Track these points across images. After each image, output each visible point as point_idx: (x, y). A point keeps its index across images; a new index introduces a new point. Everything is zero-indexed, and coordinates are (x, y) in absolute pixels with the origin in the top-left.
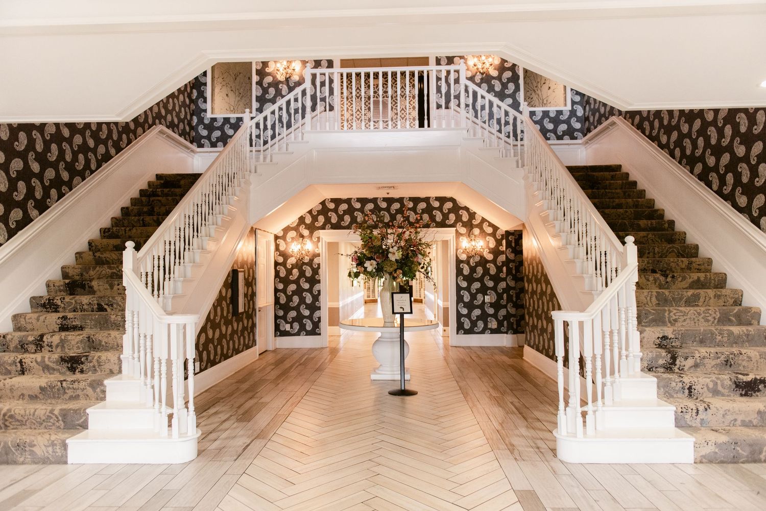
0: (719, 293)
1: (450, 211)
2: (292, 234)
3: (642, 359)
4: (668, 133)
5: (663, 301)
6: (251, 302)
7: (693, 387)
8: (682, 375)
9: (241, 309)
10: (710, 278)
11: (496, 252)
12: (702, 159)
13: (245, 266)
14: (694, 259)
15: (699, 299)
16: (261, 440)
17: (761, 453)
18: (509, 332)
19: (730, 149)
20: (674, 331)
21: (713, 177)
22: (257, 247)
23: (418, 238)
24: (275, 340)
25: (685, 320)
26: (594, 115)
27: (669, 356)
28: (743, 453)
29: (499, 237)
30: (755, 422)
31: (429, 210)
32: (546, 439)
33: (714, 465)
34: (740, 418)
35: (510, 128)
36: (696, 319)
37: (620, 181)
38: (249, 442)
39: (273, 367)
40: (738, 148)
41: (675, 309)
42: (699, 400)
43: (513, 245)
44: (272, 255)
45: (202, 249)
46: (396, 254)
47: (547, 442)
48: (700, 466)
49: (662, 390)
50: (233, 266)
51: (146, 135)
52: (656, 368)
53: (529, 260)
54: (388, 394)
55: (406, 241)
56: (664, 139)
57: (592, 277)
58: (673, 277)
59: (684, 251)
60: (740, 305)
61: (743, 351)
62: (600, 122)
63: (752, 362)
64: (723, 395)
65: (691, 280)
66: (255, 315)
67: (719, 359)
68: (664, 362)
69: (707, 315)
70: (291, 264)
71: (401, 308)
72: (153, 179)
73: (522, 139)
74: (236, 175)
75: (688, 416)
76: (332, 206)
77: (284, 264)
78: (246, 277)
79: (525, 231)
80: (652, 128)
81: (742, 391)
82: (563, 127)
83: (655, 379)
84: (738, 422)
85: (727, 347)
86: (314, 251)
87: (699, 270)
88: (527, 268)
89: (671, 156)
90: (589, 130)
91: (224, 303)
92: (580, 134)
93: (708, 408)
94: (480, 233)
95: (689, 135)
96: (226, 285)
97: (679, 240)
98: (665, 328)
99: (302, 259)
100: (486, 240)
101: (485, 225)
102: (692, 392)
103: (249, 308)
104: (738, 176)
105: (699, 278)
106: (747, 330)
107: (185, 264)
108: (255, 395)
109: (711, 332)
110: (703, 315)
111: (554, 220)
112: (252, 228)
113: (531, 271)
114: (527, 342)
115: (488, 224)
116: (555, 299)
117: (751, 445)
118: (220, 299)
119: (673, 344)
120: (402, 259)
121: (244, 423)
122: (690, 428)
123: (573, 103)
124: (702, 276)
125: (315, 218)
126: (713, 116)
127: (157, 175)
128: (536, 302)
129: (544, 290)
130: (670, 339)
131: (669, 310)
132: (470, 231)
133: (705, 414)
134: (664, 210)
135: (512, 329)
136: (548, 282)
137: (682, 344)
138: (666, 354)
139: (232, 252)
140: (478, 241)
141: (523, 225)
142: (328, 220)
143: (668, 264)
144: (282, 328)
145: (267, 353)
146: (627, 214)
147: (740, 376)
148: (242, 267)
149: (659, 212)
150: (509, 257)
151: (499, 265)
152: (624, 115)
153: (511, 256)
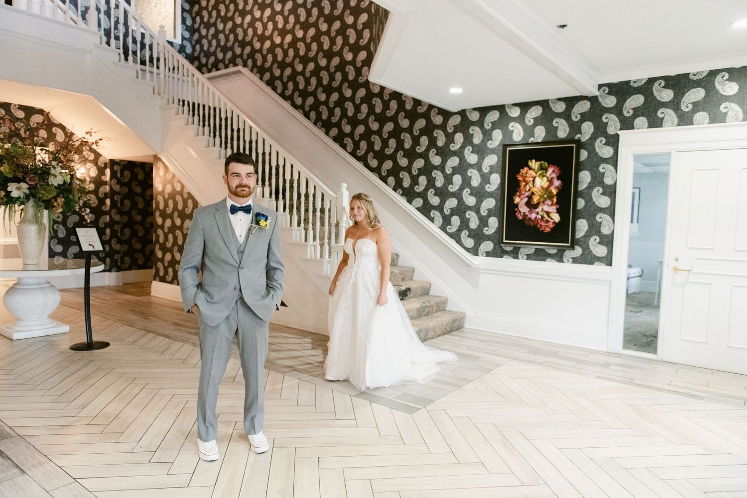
1: (40, 126)
4: (304, 97)
11: (98, 182)
12: (338, 125)
18: (113, 270)
19: (365, 123)
21: (348, 141)
26: (207, 57)
29: (102, 165)
40: (372, 123)
46: (59, 177)
56: (298, 101)
62: (216, 68)
71: (90, 245)
73: (158, 66)
79: (161, 164)
80: (285, 88)
88: (162, 203)
89: (306, 117)
94: (80, 159)
95: (326, 103)
101: (85, 150)
104: (370, 144)
113: (171, 206)
114: (156, 278)
123: (183, 38)
135: (117, 266)
141: (156, 157)
147: (401, 287)
150: (114, 189)
151: (101, 196)
152: (250, 68)
153: (117, 188)
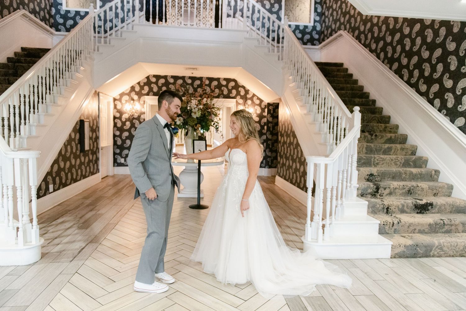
0: (403, 147)
1: (233, 88)
2: (126, 98)
3: (358, 189)
4: (377, 42)
5: (370, 151)
6: (95, 143)
7: (390, 208)
8: (383, 200)
9: (87, 148)
10: (398, 137)
11: (261, 116)
12: (398, 60)
13: (90, 118)
14: (388, 125)
15: (391, 151)
16: (93, 244)
17: (431, 251)
18: (266, 167)
19: (418, 53)
20: (378, 170)
21: (405, 72)
22: (100, 106)
23: (212, 103)
24: (114, 169)
25: (383, 164)
26: (327, 30)
27: (375, 187)
28: (421, 252)
29: (263, 107)
30: (426, 230)
31: (219, 86)
32: (295, 242)
33: (402, 259)
34: (418, 228)
35: (275, 35)
36: (390, 163)
37: (343, 73)
38: (84, 245)
39: (110, 187)
40: (424, 52)
41: (378, 157)
42: (393, 216)
43: (272, 112)
44: (112, 112)
45: (54, 103)
46: (197, 113)
47: (296, 243)
48: (394, 260)
49: (371, 209)
50: (80, 117)
51: (11, 16)
52: (366, 194)
53: (282, 122)
54: (188, 208)
55: (204, 105)
56: (374, 46)
57: (326, 134)
58: (376, 136)
59: (381, 120)
60: (415, 155)
61: (419, 185)
62: (331, 35)
63: (424, 192)
64: (407, 213)
65: (387, 138)
66: (99, 152)
67: (404, 190)
68: (372, 191)
69: (397, 161)
70: (126, 119)
71: (199, 150)
72: (19, 50)
73: (282, 43)
74: (82, 52)
75: (387, 227)
76: (154, 80)
77: (120, 118)
78: (91, 125)
79: (281, 103)
80: (366, 38)
81: (419, 210)
82: (307, 37)
83: (367, 203)
84: (417, 231)
85: (408, 181)
86: (141, 110)
87: (390, 132)
88: (281, 127)
89: (377, 58)
90: (323, 40)
91: (73, 143)
92: (317, 42)
93: (400, 222)
94: (251, 104)
95: (391, 44)
96: (74, 130)
97: (378, 112)
98: (371, 169)
99: (133, 115)
100: (255, 108)
101: (255, 99)
102: (388, 211)
103: (94, 147)
104: (422, 72)
105: (391, 137)
106: (421, 171)
107: (39, 113)
108: (94, 208)
109: (400, 172)
110: (394, 161)
111: (302, 95)
112: (96, 91)
113: (284, 129)
114: (278, 174)
115: (257, 98)
116: (299, 147)
117: (425, 247)
118: (70, 140)
119: (376, 179)
120: (200, 117)
121: (83, 230)
122: (388, 235)
123: (315, 21)
124: (393, 135)
125: (142, 88)
126: (409, 31)
127: (22, 48)
128: (286, 149)
129: (292, 141)
130: (375, 176)
131: (374, 157)
132: (245, 102)
133: (397, 225)
134: (369, 93)
135: (268, 165)
136: (295, 136)
137: (381, 179)
138: (373, 186)
139: (80, 107)
140: (250, 108)
141: (280, 99)
142: (151, 90)
143: (373, 127)
144: (118, 161)
145: (108, 177)
146: (347, 94)
147: (418, 201)
148: (88, 118)
149: (367, 94)
150: (269, 120)
151: (263, 125)
152: (348, 30)
153: (270, 119)
